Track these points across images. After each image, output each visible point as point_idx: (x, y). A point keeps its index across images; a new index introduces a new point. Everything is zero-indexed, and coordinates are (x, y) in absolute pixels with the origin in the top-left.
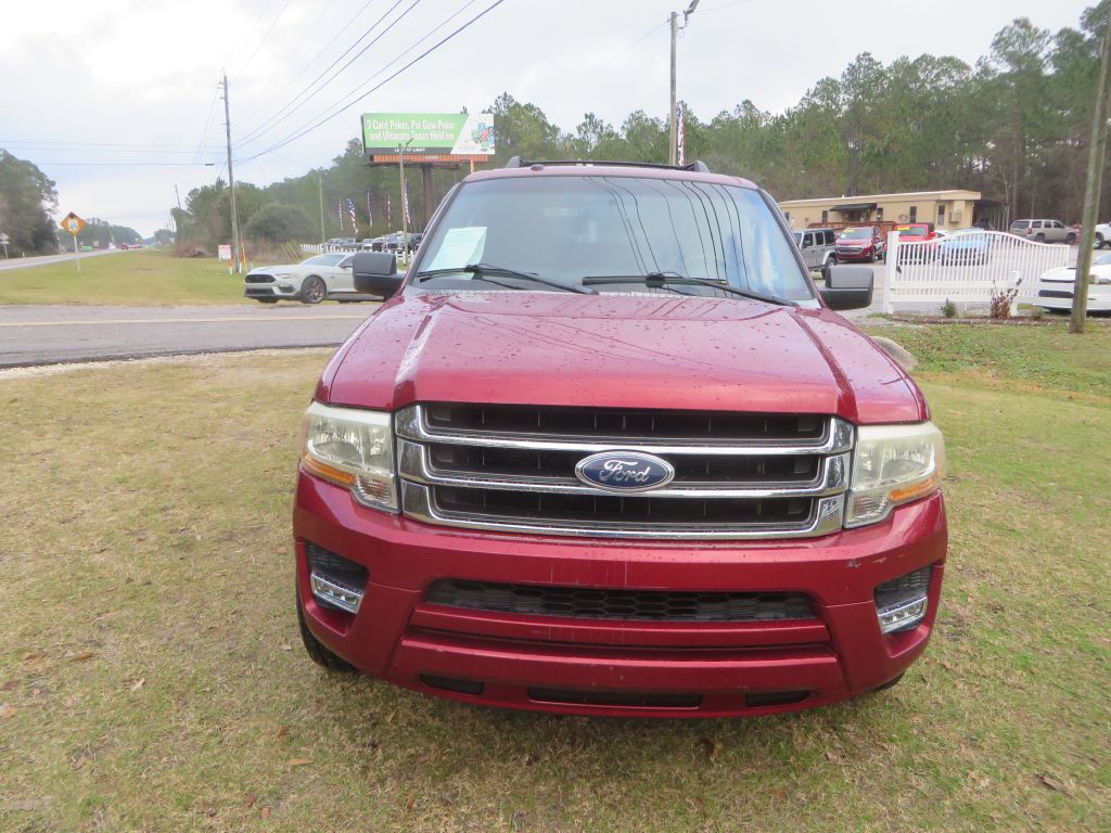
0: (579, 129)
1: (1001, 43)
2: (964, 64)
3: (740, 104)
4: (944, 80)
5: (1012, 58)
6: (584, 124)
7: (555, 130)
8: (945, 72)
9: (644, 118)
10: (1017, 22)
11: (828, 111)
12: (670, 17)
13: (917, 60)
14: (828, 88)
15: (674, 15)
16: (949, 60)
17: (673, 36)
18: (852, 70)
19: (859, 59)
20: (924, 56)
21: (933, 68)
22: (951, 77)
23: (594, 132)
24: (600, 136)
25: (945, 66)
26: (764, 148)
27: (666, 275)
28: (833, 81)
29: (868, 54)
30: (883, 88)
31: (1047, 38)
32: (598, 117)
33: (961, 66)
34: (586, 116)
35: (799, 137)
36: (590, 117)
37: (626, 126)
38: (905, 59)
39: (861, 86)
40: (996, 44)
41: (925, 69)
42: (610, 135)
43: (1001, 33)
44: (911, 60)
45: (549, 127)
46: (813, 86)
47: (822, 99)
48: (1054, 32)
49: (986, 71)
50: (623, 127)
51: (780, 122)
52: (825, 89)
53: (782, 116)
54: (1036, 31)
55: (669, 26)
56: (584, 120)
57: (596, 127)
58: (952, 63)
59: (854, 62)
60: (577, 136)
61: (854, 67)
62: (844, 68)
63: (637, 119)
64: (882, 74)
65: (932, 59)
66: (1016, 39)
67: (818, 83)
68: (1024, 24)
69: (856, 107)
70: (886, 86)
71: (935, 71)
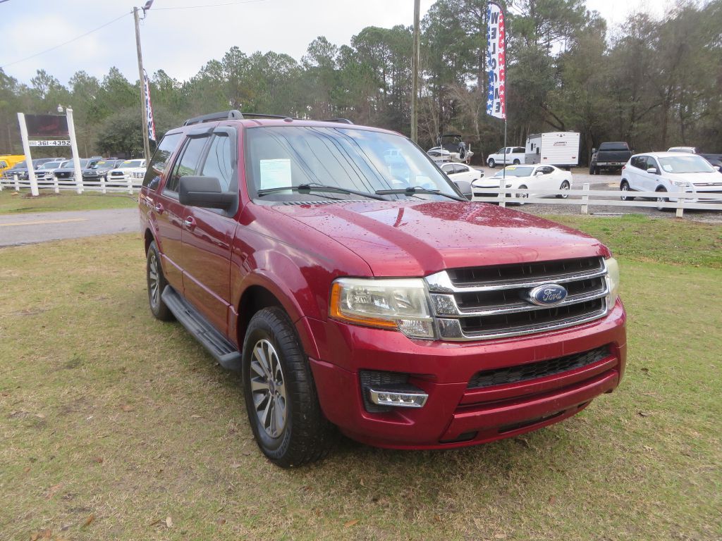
0: (33, 82)
1: (312, 49)
2: (293, 59)
3: (157, 72)
4: (283, 68)
5: (320, 59)
6: (38, 78)
7: (12, 81)
8: (283, 63)
9: (86, 76)
10: (319, 38)
11: (216, 81)
12: (133, 10)
13: (267, 54)
14: (214, 66)
15: (136, 10)
16: (285, 56)
17: (137, 24)
18: (228, 56)
19: (232, 50)
20: (270, 52)
21: (276, 60)
22: (286, 67)
23: (46, 84)
24: (51, 87)
25: (283, 59)
26: (178, 103)
27: (416, 189)
28: (217, 63)
29: (237, 48)
30: (248, 70)
31: (336, 50)
32: (48, 73)
33: (292, 61)
34: (38, 72)
35: (201, 97)
36: (42, 73)
37: (72, 82)
38: (259, 53)
39: (235, 67)
40: (310, 49)
41: (272, 61)
42: (59, 87)
43: (312, 44)
44: (263, 54)
45: (8, 78)
46: (205, 65)
47: (211, 73)
48: (339, 46)
49: (306, 65)
50: (70, 83)
51: (187, 86)
52: (212, 67)
53: (188, 83)
54: (330, 44)
55: (132, 16)
56: (36, 75)
57: (48, 81)
58: (285, 58)
59: (229, 52)
60: (31, 86)
61: (229, 55)
62: (223, 55)
63: (82, 76)
64: (246, 61)
65: (275, 54)
66: (320, 47)
67: (208, 63)
68: (323, 40)
69: (233, 79)
70: (250, 69)
71: (278, 62)
